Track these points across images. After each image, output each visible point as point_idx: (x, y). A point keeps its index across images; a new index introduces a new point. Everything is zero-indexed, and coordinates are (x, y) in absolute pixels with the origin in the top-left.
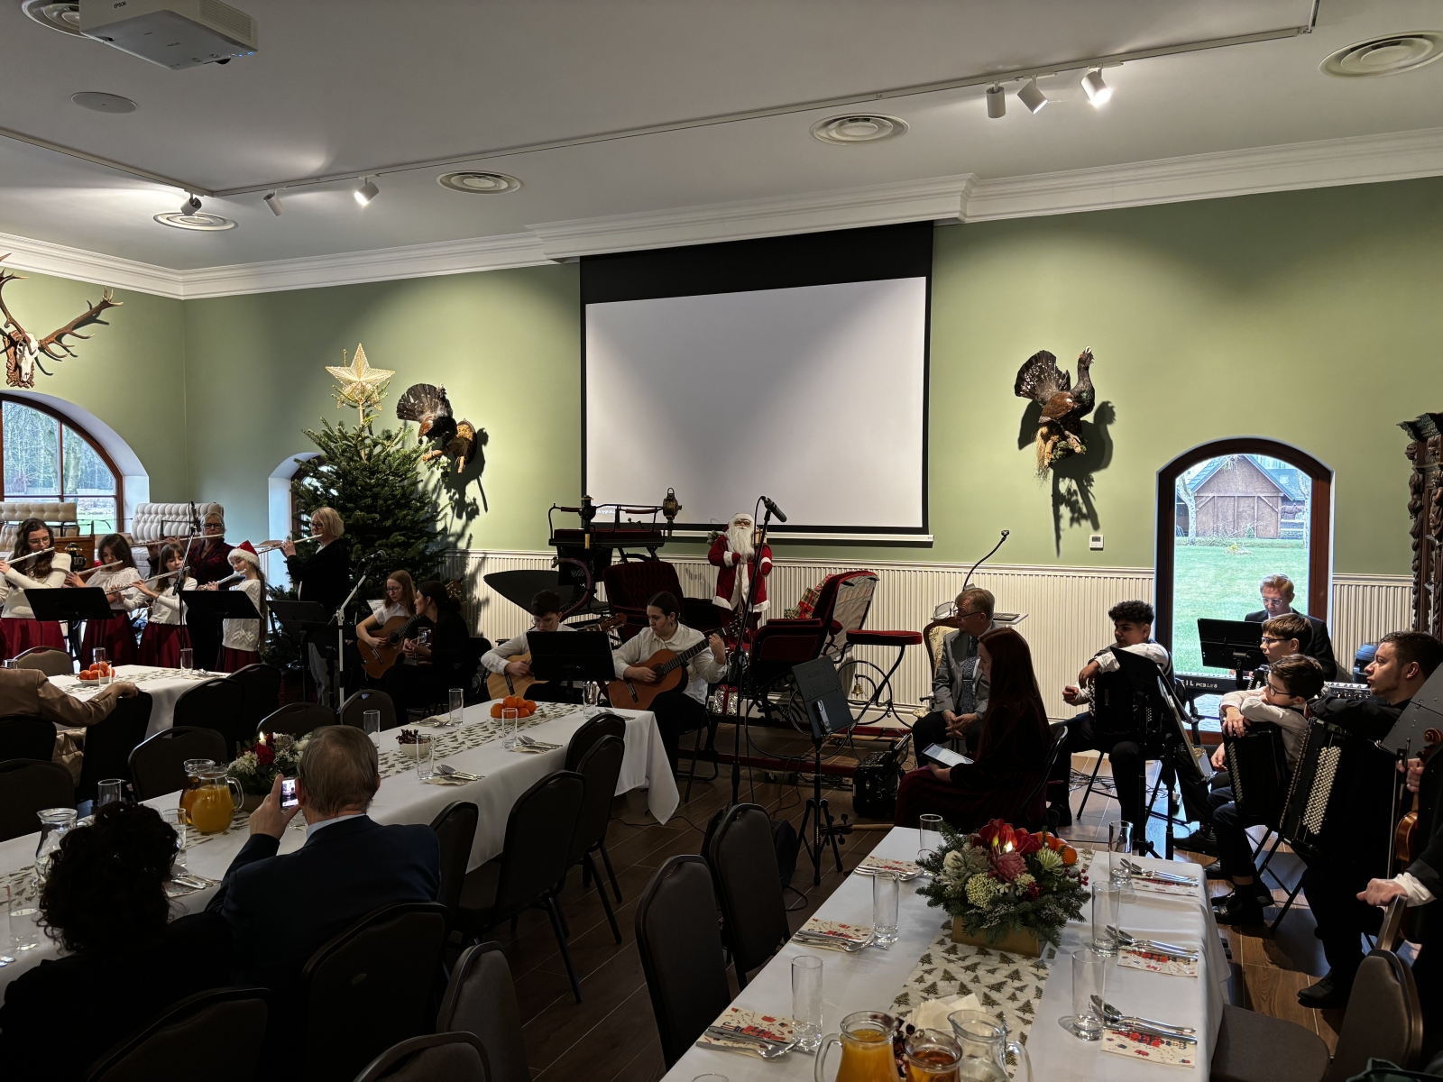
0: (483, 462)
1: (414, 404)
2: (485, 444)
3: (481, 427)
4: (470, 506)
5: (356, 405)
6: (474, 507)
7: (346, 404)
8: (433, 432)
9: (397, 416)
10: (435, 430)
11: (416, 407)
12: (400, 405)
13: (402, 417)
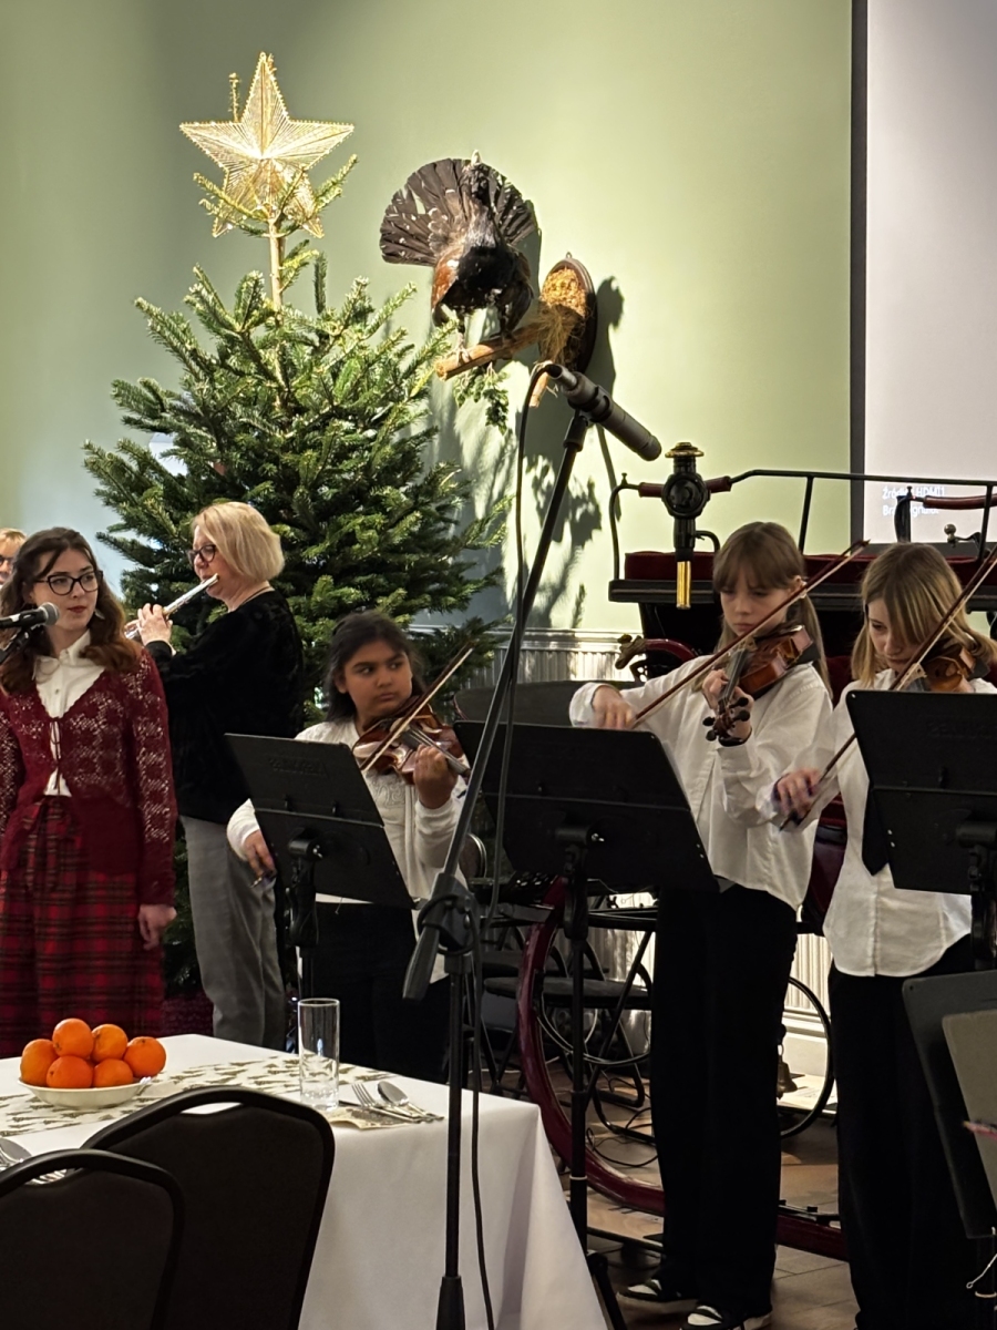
0: (612, 375)
1: (426, 218)
2: (616, 324)
3: (607, 277)
4: (581, 505)
5: (259, 228)
6: (591, 507)
7: (233, 224)
8: (457, 294)
9: (381, 253)
10: (465, 287)
11: (430, 226)
12: (389, 222)
13: (396, 255)
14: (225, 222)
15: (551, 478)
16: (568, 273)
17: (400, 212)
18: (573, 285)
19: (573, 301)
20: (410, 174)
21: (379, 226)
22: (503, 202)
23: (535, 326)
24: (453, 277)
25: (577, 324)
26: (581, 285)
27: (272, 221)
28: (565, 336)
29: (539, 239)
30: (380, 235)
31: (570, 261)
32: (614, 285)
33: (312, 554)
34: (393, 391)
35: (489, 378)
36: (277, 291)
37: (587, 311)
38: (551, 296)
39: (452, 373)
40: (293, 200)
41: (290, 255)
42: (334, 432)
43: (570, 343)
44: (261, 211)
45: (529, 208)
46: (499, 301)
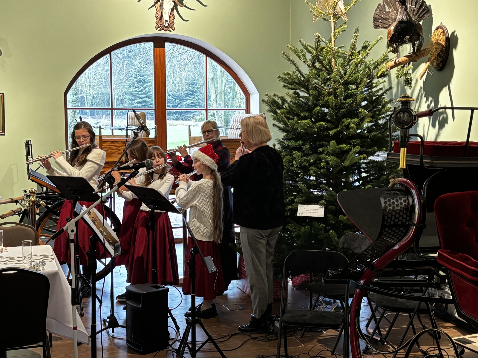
0: (453, 67)
1: (389, 12)
2: (456, 48)
3: (453, 31)
4: (442, 115)
5: (328, 18)
6: (445, 116)
7: (319, 17)
8: (394, 39)
9: (373, 26)
10: (397, 36)
11: (390, 15)
12: (376, 14)
13: (378, 26)
14: (317, 16)
15: (433, 104)
16: (440, 30)
18: (442, 34)
19: (442, 40)
21: (373, 16)
22: (418, 5)
23: (425, 50)
24: (392, 33)
25: (442, 49)
26: (444, 34)
27: (332, 16)
28: (437, 53)
29: (432, 19)
31: (441, 25)
32: (455, 34)
33: (332, 132)
34: (370, 74)
35: (405, 69)
36: (333, 40)
37: (446, 43)
38: (434, 39)
39: (392, 68)
40: (337, 8)
41: (338, 28)
42: (341, 89)
43: (439, 56)
44: (328, 12)
45: (429, 7)
46: (410, 41)
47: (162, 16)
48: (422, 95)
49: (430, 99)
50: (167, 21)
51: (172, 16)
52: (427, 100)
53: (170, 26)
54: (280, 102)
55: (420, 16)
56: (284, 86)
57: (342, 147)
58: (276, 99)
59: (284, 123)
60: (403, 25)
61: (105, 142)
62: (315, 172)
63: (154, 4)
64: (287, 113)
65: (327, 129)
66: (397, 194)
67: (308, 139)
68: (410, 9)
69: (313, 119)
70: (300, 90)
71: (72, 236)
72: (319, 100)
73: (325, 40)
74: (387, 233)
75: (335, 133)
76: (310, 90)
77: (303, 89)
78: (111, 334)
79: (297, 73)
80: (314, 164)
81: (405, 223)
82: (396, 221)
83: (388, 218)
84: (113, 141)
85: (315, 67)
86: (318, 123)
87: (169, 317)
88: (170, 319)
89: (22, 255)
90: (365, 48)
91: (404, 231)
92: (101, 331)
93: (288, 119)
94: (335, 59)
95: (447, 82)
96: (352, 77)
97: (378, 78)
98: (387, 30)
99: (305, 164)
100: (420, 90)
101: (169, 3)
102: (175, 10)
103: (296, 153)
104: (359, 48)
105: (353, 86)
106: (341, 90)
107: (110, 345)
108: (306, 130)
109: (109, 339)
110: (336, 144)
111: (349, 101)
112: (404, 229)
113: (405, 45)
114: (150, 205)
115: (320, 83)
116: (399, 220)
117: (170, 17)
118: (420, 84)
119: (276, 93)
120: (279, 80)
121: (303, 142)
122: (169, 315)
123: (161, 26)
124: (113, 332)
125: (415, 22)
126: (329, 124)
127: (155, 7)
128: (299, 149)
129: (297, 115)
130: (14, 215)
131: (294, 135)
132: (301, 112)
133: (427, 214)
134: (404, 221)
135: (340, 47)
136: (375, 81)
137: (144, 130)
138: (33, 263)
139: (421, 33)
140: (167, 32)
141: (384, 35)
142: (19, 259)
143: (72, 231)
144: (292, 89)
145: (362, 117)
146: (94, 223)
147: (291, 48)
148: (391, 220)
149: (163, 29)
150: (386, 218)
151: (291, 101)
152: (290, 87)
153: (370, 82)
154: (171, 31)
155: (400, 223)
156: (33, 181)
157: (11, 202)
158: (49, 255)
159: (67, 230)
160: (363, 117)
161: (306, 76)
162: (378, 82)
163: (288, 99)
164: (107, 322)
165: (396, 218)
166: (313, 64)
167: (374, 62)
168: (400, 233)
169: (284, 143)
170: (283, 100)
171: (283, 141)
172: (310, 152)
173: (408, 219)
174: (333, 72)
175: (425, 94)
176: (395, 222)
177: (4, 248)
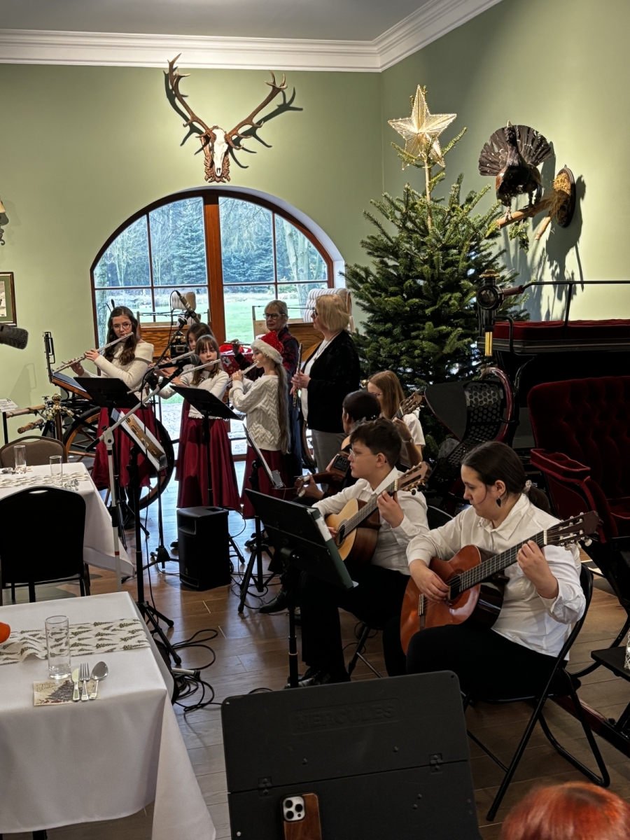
0: (581, 222)
1: (499, 154)
2: (583, 198)
3: (579, 175)
5: (421, 164)
7: (410, 163)
8: (505, 188)
9: (479, 171)
10: (507, 185)
11: (499, 157)
12: (483, 157)
13: (486, 172)
14: (407, 162)
15: (558, 270)
16: (564, 174)
17: (487, 152)
18: (566, 180)
19: (566, 187)
20: (491, 134)
22: (536, 143)
23: (545, 201)
24: (501, 181)
25: (566, 199)
26: (569, 180)
27: (425, 161)
28: (559, 205)
29: (555, 159)
30: (478, 164)
31: (565, 169)
32: (582, 179)
33: (428, 311)
34: (476, 235)
35: (520, 227)
36: (428, 192)
37: (571, 192)
38: (557, 186)
39: (503, 225)
40: (432, 151)
41: (435, 176)
42: (438, 256)
43: (562, 208)
44: (421, 156)
45: (550, 146)
46: (525, 190)
47: (212, 163)
48: (545, 258)
49: (555, 263)
50: (220, 169)
51: (226, 162)
52: (551, 265)
53: (225, 175)
54: (363, 274)
55: (539, 157)
56: (369, 253)
57: (442, 330)
58: (358, 270)
59: (369, 301)
60: (514, 171)
61: (145, 332)
62: (407, 362)
63: (201, 146)
64: (373, 288)
65: (423, 307)
66: (485, 386)
67: (400, 320)
68: (525, 149)
69: (404, 295)
70: (389, 258)
71: (109, 447)
72: (412, 270)
73: (417, 193)
74: (475, 432)
75: (432, 313)
76: (399, 257)
77: (391, 257)
78: (161, 569)
79: (383, 236)
80: (407, 352)
81: (495, 420)
82: (485, 417)
83: (475, 414)
84: (155, 331)
85: (407, 229)
86: (410, 301)
87: (231, 545)
88: (231, 548)
89: (50, 475)
90: (469, 200)
91: (495, 429)
92: (149, 566)
93: (374, 295)
94: (431, 217)
95: (573, 241)
96: (453, 239)
97: (488, 238)
98: (495, 177)
99: (395, 352)
100: (543, 252)
101: (222, 146)
102: (230, 155)
103: (382, 340)
104: (462, 201)
105: (455, 251)
106: (438, 258)
107: (160, 581)
108: (395, 309)
109: (159, 575)
110: (432, 326)
111: (449, 270)
112: (494, 427)
113: (520, 196)
114: (203, 411)
115: (413, 248)
116: (488, 417)
117: (223, 164)
118: (543, 244)
119: (358, 263)
120: (361, 245)
121: (393, 324)
122: (230, 543)
123: (211, 175)
124: (163, 567)
125: (531, 166)
126: (425, 301)
127: (202, 151)
128: (387, 334)
129: (385, 290)
130: (34, 428)
131: (381, 316)
132: (390, 286)
133: (521, 409)
134: (494, 417)
135: (437, 201)
136: (484, 242)
137: (192, 317)
138: (64, 483)
139: (538, 181)
140: (221, 184)
141: (492, 183)
142: (47, 479)
143: (110, 441)
144: (378, 256)
145: (465, 290)
146: (135, 432)
147: (375, 204)
148: (479, 417)
149: (215, 180)
150: (472, 415)
151: (378, 273)
152: (376, 254)
153: (476, 245)
154: (224, 182)
155: (489, 420)
156: (56, 384)
157: (29, 413)
158: (82, 474)
159: (103, 440)
160: (468, 290)
161: (394, 240)
162: (487, 244)
163: (373, 270)
164: (156, 555)
165: (484, 414)
166: (404, 224)
167: (480, 218)
168: (490, 431)
169: (369, 326)
170: (367, 271)
171: (369, 324)
172: (402, 337)
173: (498, 414)
174: (428, 233)
175: (549, 257)
176: (483, 420)
177: (28, 467)
